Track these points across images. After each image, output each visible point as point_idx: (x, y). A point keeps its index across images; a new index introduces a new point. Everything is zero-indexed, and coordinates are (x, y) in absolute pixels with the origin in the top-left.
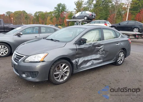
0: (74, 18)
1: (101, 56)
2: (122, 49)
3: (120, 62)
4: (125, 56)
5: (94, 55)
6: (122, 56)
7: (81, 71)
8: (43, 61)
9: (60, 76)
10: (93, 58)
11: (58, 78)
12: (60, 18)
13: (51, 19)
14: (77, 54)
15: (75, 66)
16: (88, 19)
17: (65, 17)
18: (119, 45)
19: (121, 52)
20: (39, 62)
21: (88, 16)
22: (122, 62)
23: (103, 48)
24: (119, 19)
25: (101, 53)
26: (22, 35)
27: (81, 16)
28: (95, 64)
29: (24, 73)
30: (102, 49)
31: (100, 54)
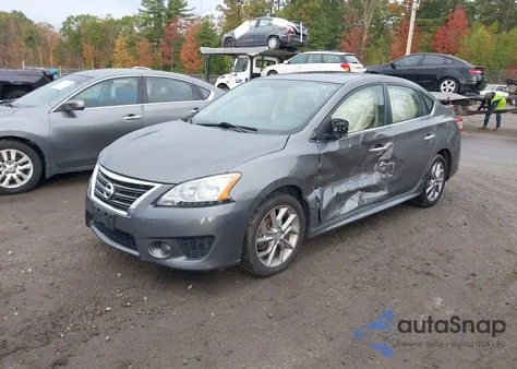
0: (230, 42)
1: (384, 176)
2: (439, 153)
3: (433, 196)
4: (447, 175)
5: (364, 175)
6: (438, 174)
7: (331, 231)
8: (227, 201)
9: (272, 249)
10: (360, 186)
11: (266, 257)
12: (164, 43)
13: (131, 44)
14: (320, 172)
15: (314, 214)
16: (282, 45)
17: (183, 40)
18: (433, 139)
19: (438, 160)
20: (215, 203)
21: (281, 35)
22: (437, 194)
23: (391, 150)
24: (377, 45)
25: (383, 169)
26: (82, 109)
27: (254, 36)
28: (366, 205)
29: (158, 245)
30: (388, 155)
31: (380, 172)
